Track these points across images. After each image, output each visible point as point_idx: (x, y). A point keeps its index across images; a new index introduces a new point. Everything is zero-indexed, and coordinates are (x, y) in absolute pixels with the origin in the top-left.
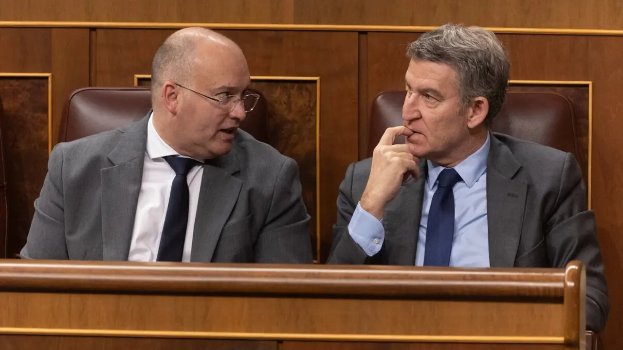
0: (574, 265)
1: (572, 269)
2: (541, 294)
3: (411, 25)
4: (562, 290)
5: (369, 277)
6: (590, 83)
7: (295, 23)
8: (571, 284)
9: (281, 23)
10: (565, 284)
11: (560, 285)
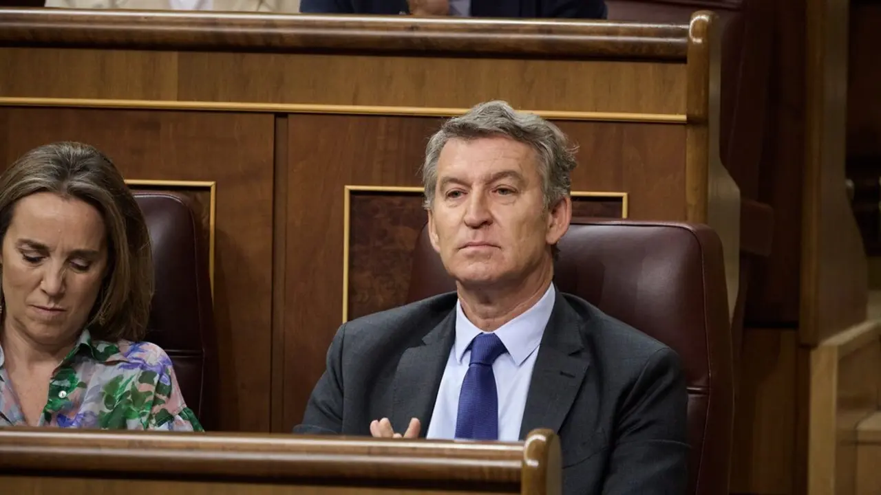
0: (539, 433)
1: (536, 442)
2: (487, 477)
3: (354, 104)
4: (518, 472)
5: (224, 448)
6: (624, 195)
7: (179, 99)
8: (532, 463)
9: (158, 98)
10: (524, 463)
11: (516, 464)
